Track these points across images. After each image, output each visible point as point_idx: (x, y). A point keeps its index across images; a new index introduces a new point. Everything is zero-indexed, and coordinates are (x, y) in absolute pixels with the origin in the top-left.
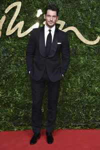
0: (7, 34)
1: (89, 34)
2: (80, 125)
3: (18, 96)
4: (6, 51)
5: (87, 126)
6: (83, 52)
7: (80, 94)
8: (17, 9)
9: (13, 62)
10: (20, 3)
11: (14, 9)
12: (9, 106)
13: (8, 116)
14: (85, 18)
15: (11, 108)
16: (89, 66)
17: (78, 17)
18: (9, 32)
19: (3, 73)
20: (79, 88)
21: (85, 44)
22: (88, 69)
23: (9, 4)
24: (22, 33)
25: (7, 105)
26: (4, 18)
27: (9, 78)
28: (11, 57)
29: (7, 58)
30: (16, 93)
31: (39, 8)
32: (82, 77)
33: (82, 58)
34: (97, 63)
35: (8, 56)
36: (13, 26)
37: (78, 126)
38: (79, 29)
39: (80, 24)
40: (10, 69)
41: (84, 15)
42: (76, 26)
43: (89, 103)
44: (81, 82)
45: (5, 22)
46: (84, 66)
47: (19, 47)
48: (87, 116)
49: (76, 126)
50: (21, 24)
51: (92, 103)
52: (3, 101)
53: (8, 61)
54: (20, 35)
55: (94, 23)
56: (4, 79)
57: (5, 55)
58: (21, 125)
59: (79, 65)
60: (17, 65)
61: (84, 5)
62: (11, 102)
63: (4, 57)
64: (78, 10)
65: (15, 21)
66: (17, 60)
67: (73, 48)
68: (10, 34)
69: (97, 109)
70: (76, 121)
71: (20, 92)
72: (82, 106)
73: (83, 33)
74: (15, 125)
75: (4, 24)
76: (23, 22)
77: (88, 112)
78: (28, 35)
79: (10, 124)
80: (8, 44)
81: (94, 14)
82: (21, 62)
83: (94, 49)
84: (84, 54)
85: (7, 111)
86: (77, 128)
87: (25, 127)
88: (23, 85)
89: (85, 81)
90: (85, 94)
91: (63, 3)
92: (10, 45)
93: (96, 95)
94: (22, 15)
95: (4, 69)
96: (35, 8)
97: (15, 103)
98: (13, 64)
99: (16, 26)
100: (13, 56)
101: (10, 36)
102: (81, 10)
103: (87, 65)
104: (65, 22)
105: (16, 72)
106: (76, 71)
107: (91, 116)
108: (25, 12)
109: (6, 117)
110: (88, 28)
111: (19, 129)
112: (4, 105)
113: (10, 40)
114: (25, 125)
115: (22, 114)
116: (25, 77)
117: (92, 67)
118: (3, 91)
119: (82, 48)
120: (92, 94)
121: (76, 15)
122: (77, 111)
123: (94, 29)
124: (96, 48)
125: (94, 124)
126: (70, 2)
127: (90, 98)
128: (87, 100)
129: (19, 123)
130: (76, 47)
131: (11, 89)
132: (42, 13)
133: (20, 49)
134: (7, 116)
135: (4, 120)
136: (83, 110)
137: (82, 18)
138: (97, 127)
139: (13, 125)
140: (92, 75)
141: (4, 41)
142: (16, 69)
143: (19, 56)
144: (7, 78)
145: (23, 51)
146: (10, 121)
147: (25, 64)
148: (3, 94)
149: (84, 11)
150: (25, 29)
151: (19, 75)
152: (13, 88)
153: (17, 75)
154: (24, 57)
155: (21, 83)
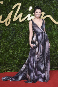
0: (14, 21)
3: (20, 53)
4: (14, 29)
7: (54, 51)
8: (19, 7)
9: (17, 35)
10: (20, 3)
11: (17, 7)
12: (16, 59)
14: (56, 10)
15: (17, 60)
17: (52, 10)
18: (15, 19)
19: (12, 41)
20: (53, 48)
21: (56, 24)
23: (14, 4)
24: (21, 19)
25: (15, 58)
26: (12, 12)
28: (16, 32)
29: (14, 33)
30: (19, 52)
31: (30, 6)
32: (55, 42)
33: (54, 32)
35: (14, 32)
37: (53, 69)
38: (53, 16)
39: (53, 13)
40: (16, 39)
41: (55, 8)
42: (50, 15)
44: (54, 45)
46: (55, 36)
47: (20, 27)
49: (52, 69)
50: (21, 15)
52: (12, 56)
53: (15, 35)
54: (21, 21)
56: (13, 44)
57: (13, 31)
59: (53, 36)
60: (19, 37)
61: (55, 3)
62: (17, 57)
63: (13, 33)
64: (51, 6)
65: (18, 13)
66: (19, 34)
67: (49, 26)
70: (52, 66)
71: (21, 51)
72: (55, 58)
73: (54, 18)
75: (12, 15)
76: (22, 13)
80: (14, 26)
82: (21, 35)
84: (55, 30)
85: (15, 61)
88: (23, 47)
89: (56, 44)
90: (56, 51)
91: (43, 2)
92: (16, 26)
94: (21, 10)
95: (13, 39)
96: (28, 6)
97: (19, 57)
98: (17, 36)
99: (18, 16)
100: (17, 32)
101: (15, 21)
102: (53, 6)
103: (57, 36)
104: (44, 13)
105: (19, 41)
106: (51, 39)
108: (23, 8)
110: (57, 15)
112: (13, 58)
113: (16, 23)
115: (23, 63)
116: (24, 43)
119: (54, 26)
121: (50, 8)
126: (47, 2)
130: (51, 26)
131: (16, 50)
134: (15, 64)
135: (14, 66)
136: (56, 60)
137: (54, 10)
139: (18, 69)
141: (12, 24)
142: (19, 39)
143: (20, 32)
144: (14, 44)
145: (22, 29)
146: (17, 67)
147: (23, 36)
148: (13, 52)
149: (55, 6)
150: (23, 17)
151: (21, 42)
152: (18, 49)
153: (19, 42)
154: (23, 32)
155: (22, 46)
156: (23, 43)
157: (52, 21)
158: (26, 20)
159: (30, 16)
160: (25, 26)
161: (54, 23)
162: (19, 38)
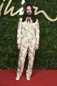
0: (4, 14)
1: (52, 15)
2: (45, 68)
3: (10, 50)
4: (4, 24)
5: (49, 68)
6: (48, 25)
7: (46, 50)
9: (8, 31)
12: (5, 56)
13: (5, 62)
16: (51, 34)
17: (46, 5)
18: (6, 13)
19: (2, 37)
20: (46, 46)
21: (49, 21)
22: (51, 36)
24: (13, 13)
25: (4, 55)
26: (3, 4)
27: (5, 40)
28: (7, 27)
32: (47, 40)
33: (47, 29)
34: (56, 32)
35: (4, 27)
36: (8, 10)
37: (44, 68)
38: (46, 12)
39: (46, 9)
40: (6, 34)
41: (49, 4)
42: (44, 10)
43: (50, 55)
45: (3, 7)
46: (48, 34)
47: (11, 22)
48: (49, 62)
49: (43, 68)
50: (12, 8)
51: (53, 55)
52: (1, 53)
53: (5, 30)
54: (12, 15)
55: (55, 8)
56: (2, 40)
57: (3, 26)
58: (12, 67)
59: (45, 33)
60: (10, 32)
62: (6, 54)
63: (3, 27)
64: (46, 0)
65: (9, 7)
66: (10, 29)
67: (42, 23)
68: (6, 14)
69: (55, 59)
70: (43, 65)
71: (11, 48)
72: (46, 57)
73: (48, 14)
74: (8, 67)
75: (2, 8)
76: (14, 7)
77: (50, 60)
78: (16, 15)
79: (6, 66)
80: (5, 20)
81: (55, 3)
82: (12, 30)
83: (54, 24)
84: (48, 27)
85: (4, 58)
86: (43, 69)
87: (14, 68)
89: (49, 42)
90: (49, 50)
92: (6, 21)
93: (55, 50)
94: (13, 3)
95: (2, 34)
97: (9, 54)
100: (8, 27)
101: (6, 15)
103: (50, 33)
104: (38, 8)
105: (9, 36)
106: (44, 36)
107: (52, 62)
108: (15, 2)
109: (3, 62)
110: (51, 11)
111: (11, 69)
112: (2, 55)
113: (6, 17)
114: (14, 67)
115: (12, 60)
117: (53, 34)
118: (2, 47)
119: (47, 23)
120: (53, 50)
122: (44, 59)
123: (55, 12)
124: (56, 23)
125: (53, 67)
127: (51, 52)
128: (50, 53)
129: (11, 65)
130: (44, 23)
131: (6, 46)
132: (24, 2)
133: (12, 23)
135: (2, 63)
136: (47, 59)
137: (48, 5)
138: (55, 69)
139: (7, 67)
140: (53, 39)
141: (3, 18)
143: (11, 27)
144: (4, 40)
145: (14, 24)
146: (5, 64)
147: (14, 32)
148: (2, 49)
149: (49, 1)
150: (15, 11)
151: (11, 38)
152: (7, 46)
153: (10, 38)
154: (14, 28)
155: (12, 43)
156: (14, 39)
157: (45, 17)
158: (18, 15)
159: (22, 11)
160: (16, 21)
161: (47, 20)
162: (9, 34)
